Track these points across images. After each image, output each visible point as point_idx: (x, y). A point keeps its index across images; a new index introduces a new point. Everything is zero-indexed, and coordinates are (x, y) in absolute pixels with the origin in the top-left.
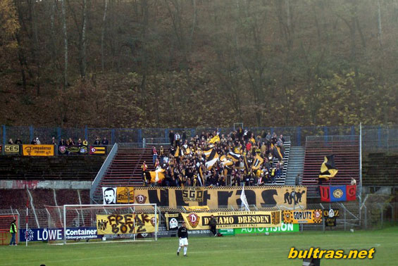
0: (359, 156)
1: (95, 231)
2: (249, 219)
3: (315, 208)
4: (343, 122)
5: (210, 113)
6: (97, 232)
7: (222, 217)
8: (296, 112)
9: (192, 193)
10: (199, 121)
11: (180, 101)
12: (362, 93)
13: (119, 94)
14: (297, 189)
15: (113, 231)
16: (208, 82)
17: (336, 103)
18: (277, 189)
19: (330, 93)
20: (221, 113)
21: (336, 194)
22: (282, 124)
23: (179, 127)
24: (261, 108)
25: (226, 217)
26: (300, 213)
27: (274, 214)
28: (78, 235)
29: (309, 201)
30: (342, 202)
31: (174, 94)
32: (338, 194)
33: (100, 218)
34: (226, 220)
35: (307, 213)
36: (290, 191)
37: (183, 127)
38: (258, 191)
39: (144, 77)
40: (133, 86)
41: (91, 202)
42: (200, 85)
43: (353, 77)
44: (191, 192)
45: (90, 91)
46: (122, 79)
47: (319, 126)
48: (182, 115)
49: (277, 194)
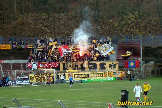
0: (140, 48)
1: (29, 81)
2: (94, 75)
3: (122, 70)
4: (133, 34)
6: (29, 82)
7: (83, 74)
8: (114, 30)
9: (70, 65)
10: (72, 34)
11: (64, 25)
12: (141, 21)
13: (38, 23)
14: (114, 62)
15: (36, 81)
16: (76, 17)
17: (130, 26)
18: (106, 62)
19: (128, 21)
21: (131, 64)
22: (107, 35)
23: (64, 37)
24: (99, 28)
25: (84, 74)
26: (116, 72)
27: (105, 73)
28: (22, 83)
29: (119, 67)
30: (134, 68)
31: (61, 23)
32: (132, 64)
33: (31, 75)
34: (84, 76)
35: (119, 72)
36: (111, 63)
37: (66, 37)
38: (98, 63)
39: (49, 15)
40: (44, 19)
41: (27, 69)
42: (73, 18)
43: (138, 15)
44: (69, 64)
45: (26, 21)
46: (39, 16)
47: (123, 36)
48: (65, 32)
49: (106, 65)
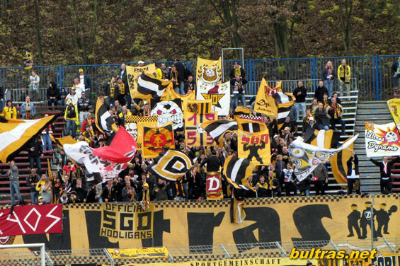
5: (162, 25)
8: (369, 20)
9: (126, 220)
10: (136, 45)
14: (378, 203)
18: (330, 204)
20: (191, 25)
22: (335, 49)
23: (88, 61)
24: (286, 11)
26: (387, 260)
36: (361, 208)
37: (100, 62)
38: (285, 209)
44: (123, 216)
48: (96, 33)
49: (329, 216)
